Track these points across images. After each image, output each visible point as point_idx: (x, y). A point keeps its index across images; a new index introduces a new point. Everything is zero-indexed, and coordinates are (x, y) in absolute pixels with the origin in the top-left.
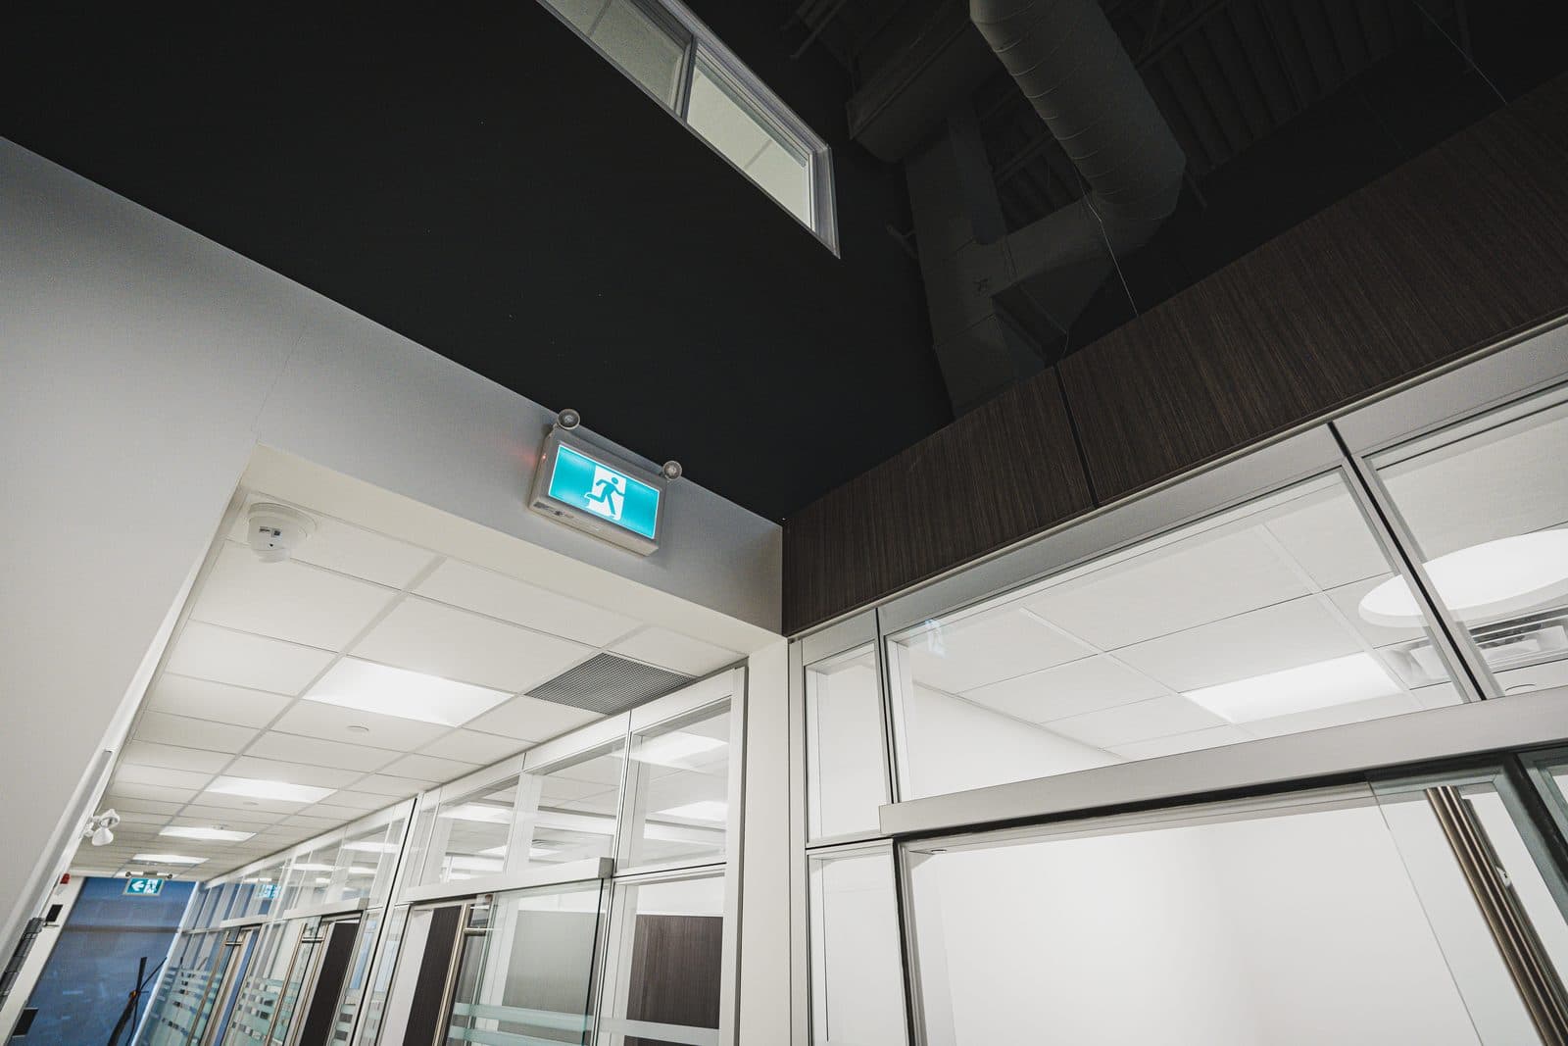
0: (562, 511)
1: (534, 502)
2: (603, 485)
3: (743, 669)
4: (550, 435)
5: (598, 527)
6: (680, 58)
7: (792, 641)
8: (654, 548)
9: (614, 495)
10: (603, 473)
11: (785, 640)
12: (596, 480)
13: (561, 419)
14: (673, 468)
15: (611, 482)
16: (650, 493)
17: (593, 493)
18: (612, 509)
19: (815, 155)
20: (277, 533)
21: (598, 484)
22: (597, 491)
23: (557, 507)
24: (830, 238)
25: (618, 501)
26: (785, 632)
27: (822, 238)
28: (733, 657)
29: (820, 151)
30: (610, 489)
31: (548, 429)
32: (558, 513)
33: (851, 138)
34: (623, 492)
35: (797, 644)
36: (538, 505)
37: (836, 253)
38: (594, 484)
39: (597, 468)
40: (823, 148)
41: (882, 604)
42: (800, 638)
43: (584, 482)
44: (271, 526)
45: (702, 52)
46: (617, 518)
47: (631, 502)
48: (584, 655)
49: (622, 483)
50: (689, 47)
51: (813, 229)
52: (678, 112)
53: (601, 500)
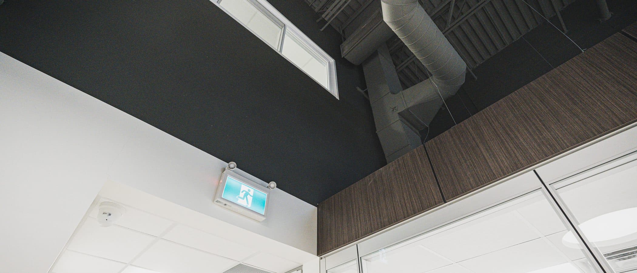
0: (227, 203)
1: (216, 200)
2: (244, 192)
3: (300, 271)
4: (224, 172)
5: (242, 210)
6: (280, 32)
7: (321, 258)
8: (264, 218)
9: (248, 196)
10: (245, 187)
11: (318, 258)
12: (241, 191)
13: (229, 165)
14: (273, 184)
15: (247, 191)
16: (263, 195)
17: (240, 196)
18: (247, 203)
19: (329, 63)
20: (110, 215)
21: (242, 192)
22: (242, 195)
23: (225, 202)
24: (335, 92)
25: (250, 199)
26: (318, 254)
27: (332, 93)
28: (296, 265)
29: (331, 62)
30: (247, 194)
31: (224, 170)
32: (225, 205)
33: (342, 57)
34: (252, 195)
35: (323, 259)
36: (217, 201)
37: (338, 98)
38: (241, 192)
39: (242, 185)
40: (332, 61)
41: (359, 243)
42: (324, 257)
43: (237, 191)
44: (108, 212)
45: (288, 29)
46: (249, 206)
47: (255, 200)
48: (233, 264)
49: (252, 191)
50: (283, 28)
51: (329, 89)
52: (279, 50)
53: (243, 199)
